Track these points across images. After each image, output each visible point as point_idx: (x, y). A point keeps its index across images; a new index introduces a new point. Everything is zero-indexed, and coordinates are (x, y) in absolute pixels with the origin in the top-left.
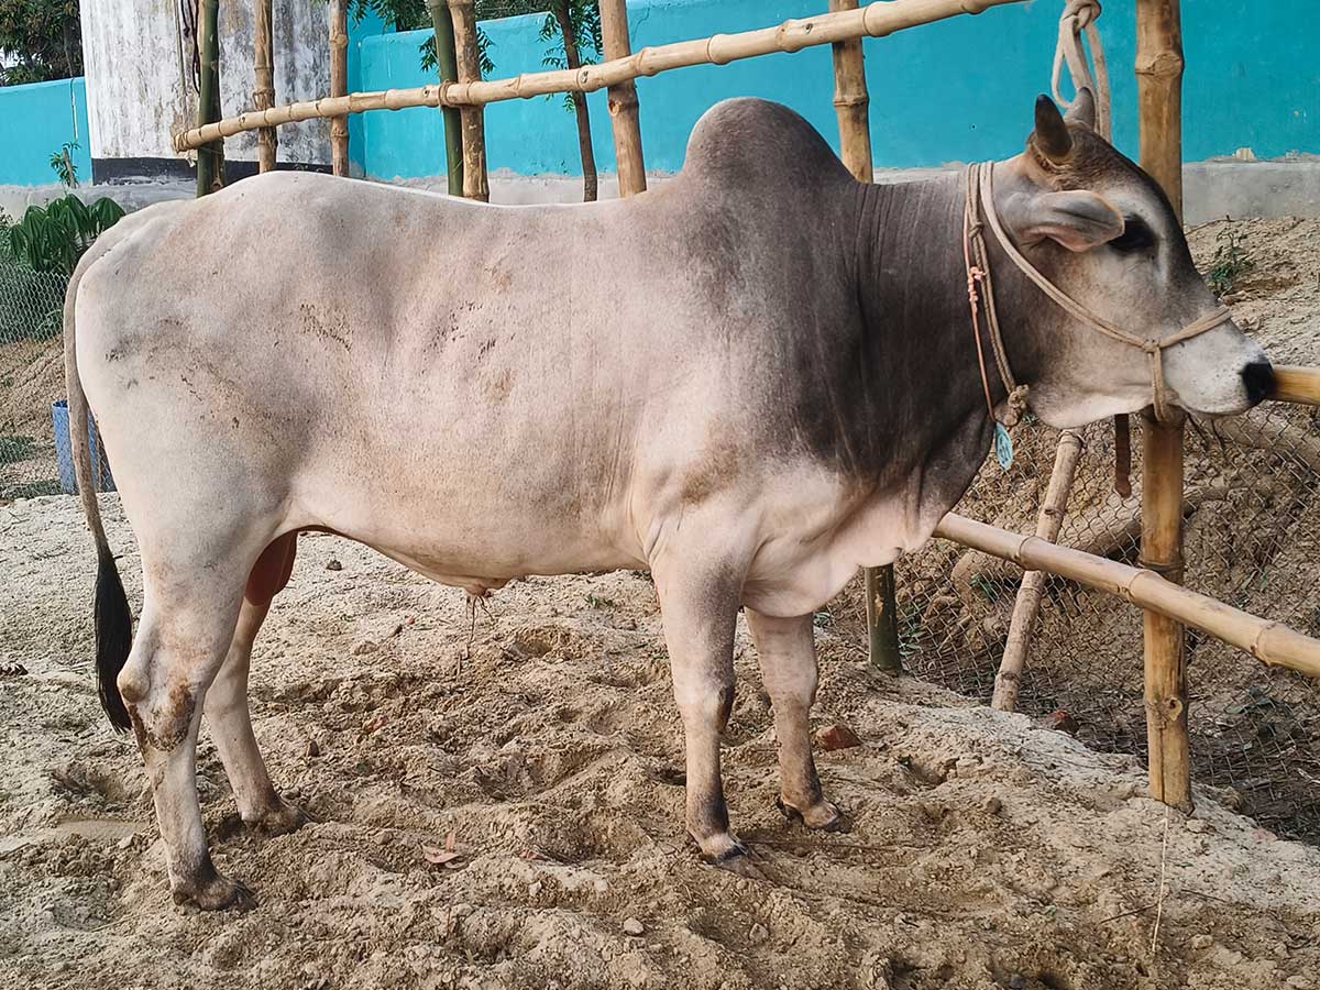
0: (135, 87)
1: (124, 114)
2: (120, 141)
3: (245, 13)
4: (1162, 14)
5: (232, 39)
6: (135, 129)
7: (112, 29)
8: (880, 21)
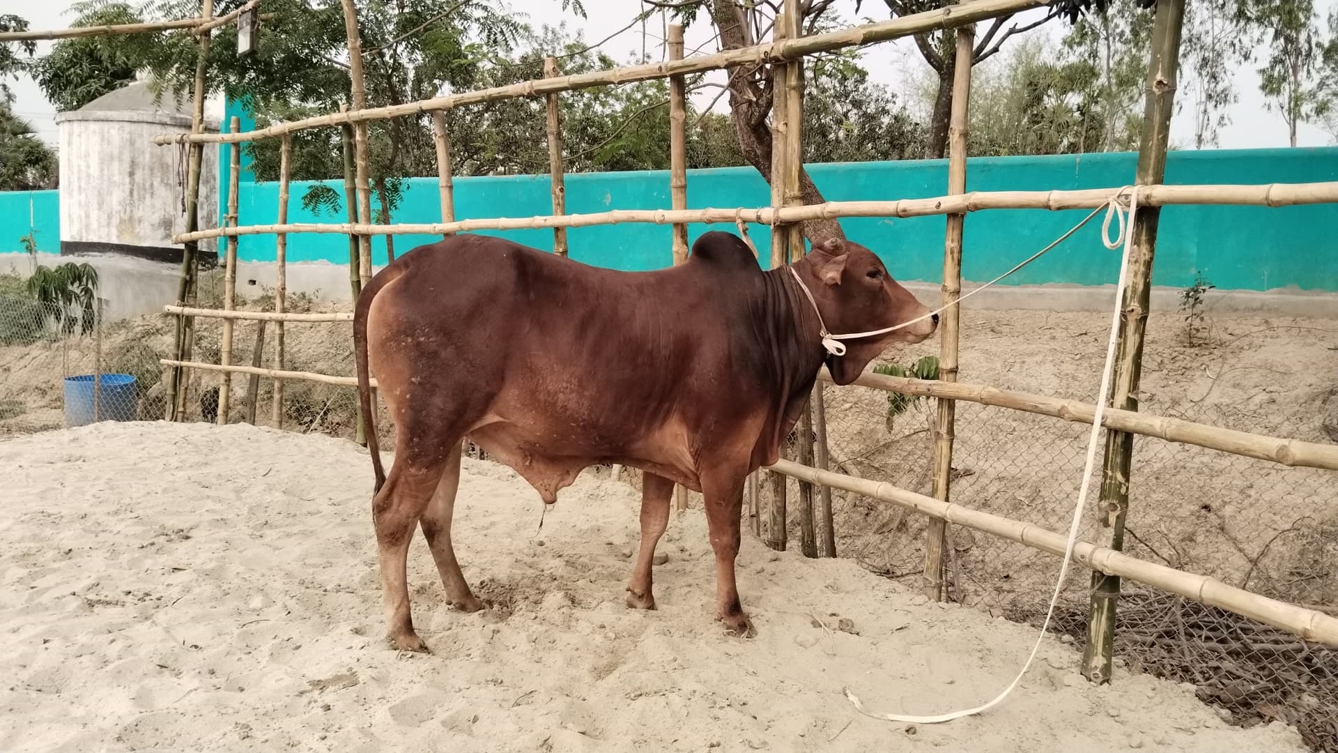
0: (95, 202)
1: (87, 216)
3: (168, 166)
5: (159, 179)
6: (94, 225)
7: (83, 168)
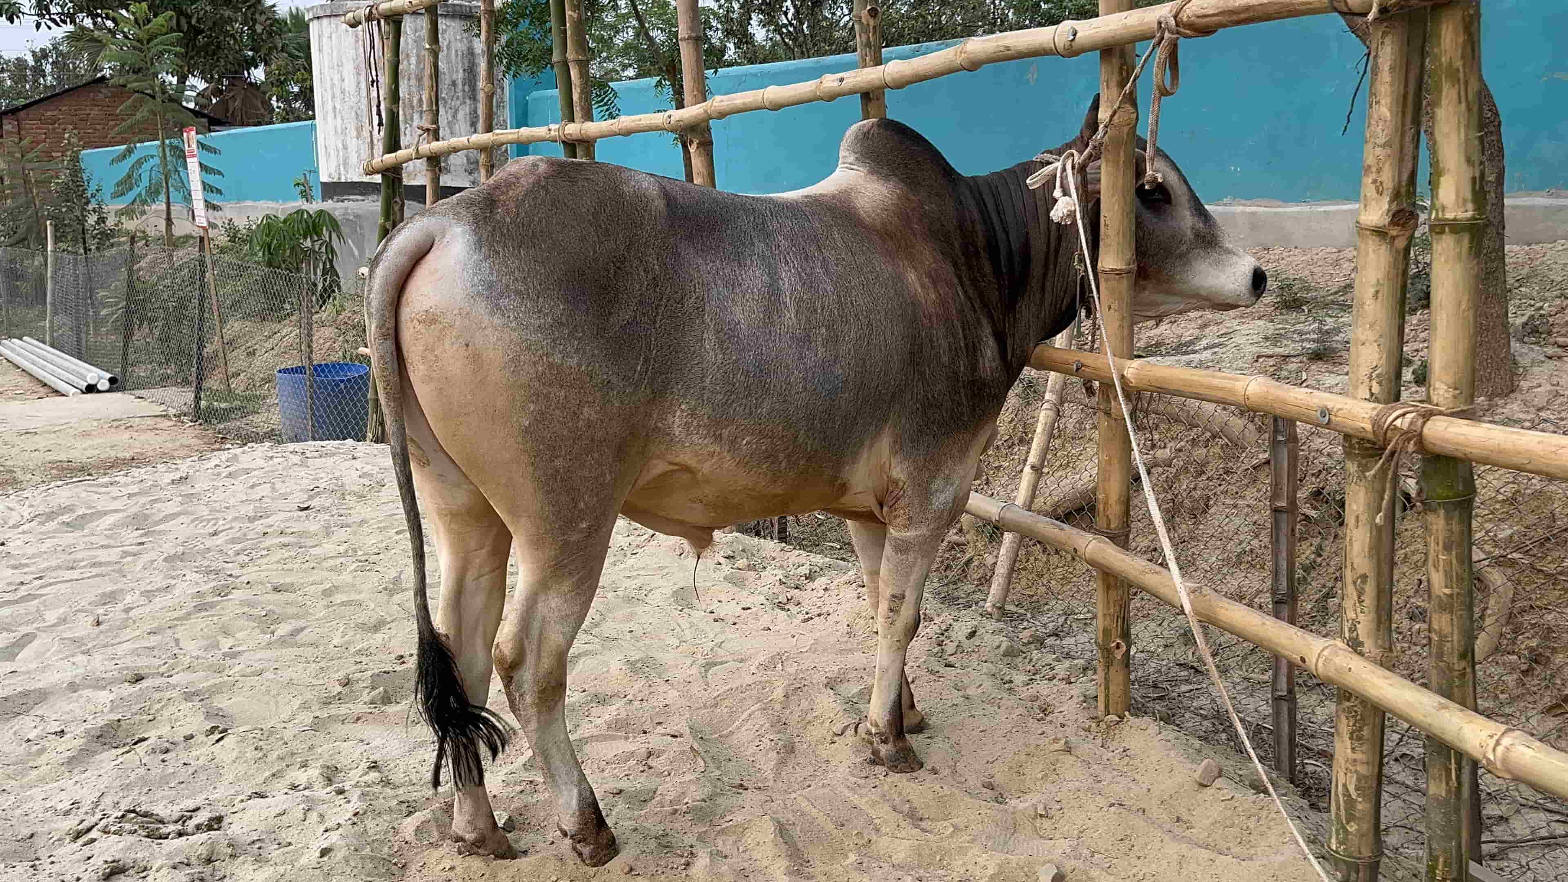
0: (353, 127)
2: (342, 168)
4: (1121, 74)
8: (896, 76)
